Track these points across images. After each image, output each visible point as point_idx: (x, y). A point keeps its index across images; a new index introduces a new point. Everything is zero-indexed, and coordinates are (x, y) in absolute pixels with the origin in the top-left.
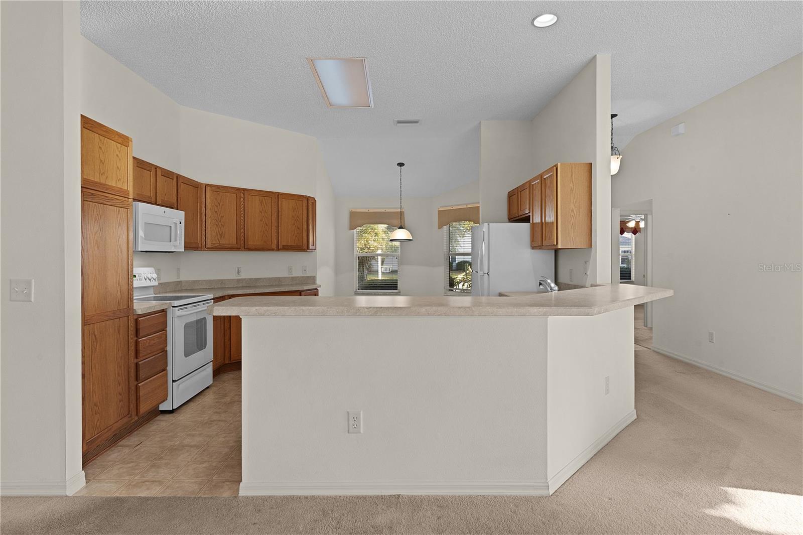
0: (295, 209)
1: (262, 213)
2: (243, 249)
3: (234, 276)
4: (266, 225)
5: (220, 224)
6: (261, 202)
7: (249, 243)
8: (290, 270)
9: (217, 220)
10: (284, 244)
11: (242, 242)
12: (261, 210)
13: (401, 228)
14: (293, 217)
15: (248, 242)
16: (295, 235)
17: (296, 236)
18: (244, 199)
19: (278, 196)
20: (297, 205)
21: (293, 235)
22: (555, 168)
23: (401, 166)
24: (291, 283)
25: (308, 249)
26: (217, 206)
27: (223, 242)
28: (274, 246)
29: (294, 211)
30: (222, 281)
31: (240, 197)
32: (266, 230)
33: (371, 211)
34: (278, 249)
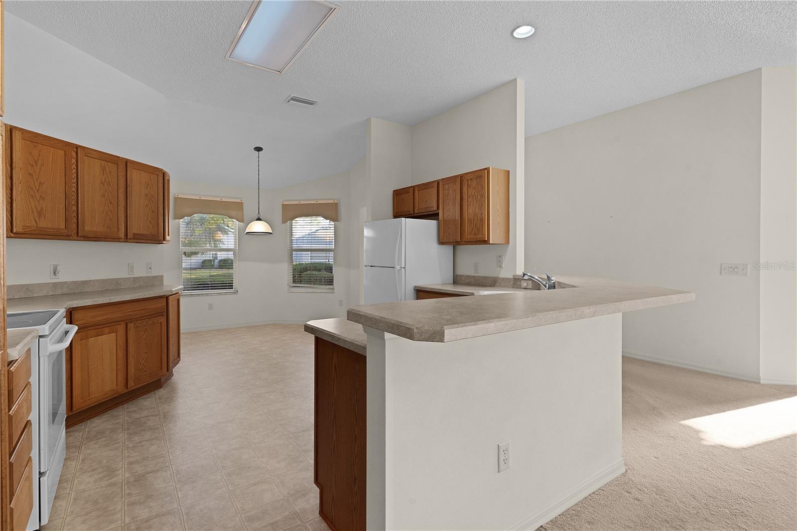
0: (149, 184)
1: (104, 185)
2: (75, 237)
3: (48, 279)
4: (111, 203)
5: (38, 196)
6: (104, 169)
7: (86, 228)
8: (131, 268)
9: (32, 188)
10: (135, 231)
11: (75, 226)
12: (103, 181)
13: (259, 219)
14: (146, 195)
15: (83, 226)
16: (148, 221)
17: (150, 222)
18: (77, 161)
19: (127, 163)
20: (151, 180)
21: (147, 220)
22: (486, 171)
23: (259, 151)
24: (133, 286)
25: (164, 240)
26: (32, 166)
27: (43, 224)
28: (122, 234)
29: (147, 188)
30: (27, 287)
31: (72, 157)
32: (110, 211)
33: (203, 198)
34: (127, 239)
